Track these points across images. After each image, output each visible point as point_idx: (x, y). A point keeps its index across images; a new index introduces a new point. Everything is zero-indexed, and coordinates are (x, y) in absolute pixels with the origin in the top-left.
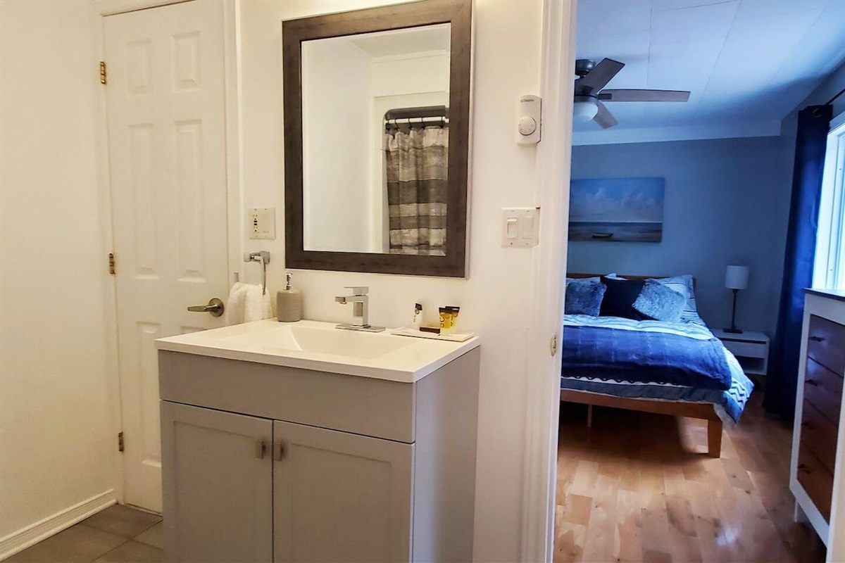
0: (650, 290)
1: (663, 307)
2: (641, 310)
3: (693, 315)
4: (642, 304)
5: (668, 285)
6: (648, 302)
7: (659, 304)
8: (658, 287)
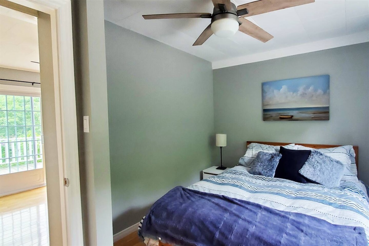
0: (313, 160)
1: (323, 173)
2: (305, 176)
3: (353, 179)
4: (306, 171)
5: (328, 155)
6: (311, 169)
7: (320, 171)
8: (321, 157)
